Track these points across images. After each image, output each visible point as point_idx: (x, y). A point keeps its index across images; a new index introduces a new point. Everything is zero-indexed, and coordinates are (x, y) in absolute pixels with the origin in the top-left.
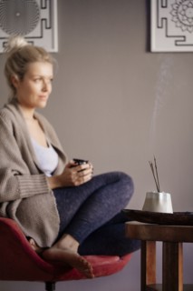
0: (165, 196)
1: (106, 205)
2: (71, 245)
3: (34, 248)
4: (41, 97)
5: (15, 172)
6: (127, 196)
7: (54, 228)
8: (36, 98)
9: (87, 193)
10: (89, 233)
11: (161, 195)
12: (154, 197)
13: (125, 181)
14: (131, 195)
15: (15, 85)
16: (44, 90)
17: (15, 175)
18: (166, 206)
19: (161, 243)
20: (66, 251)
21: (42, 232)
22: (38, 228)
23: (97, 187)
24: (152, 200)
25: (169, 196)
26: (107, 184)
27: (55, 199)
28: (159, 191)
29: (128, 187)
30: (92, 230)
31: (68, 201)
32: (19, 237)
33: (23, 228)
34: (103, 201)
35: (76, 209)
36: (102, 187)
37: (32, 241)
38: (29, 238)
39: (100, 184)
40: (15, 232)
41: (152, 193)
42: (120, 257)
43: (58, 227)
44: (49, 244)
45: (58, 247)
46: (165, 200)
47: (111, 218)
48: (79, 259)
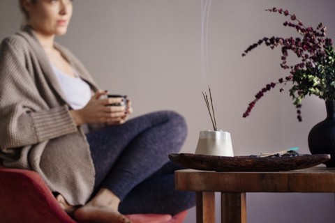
0: (223, 136)
1: (153, 152)
2: (109, 202)
3: (63, 207)
4: (59, 22)
5: (27, 109)
6: (180, 140)
7: (87, 181)
8: (53, 23)
9: (128, 137)
10: (133, 186)
11: (218, 134)
12: (209, 137)
13: (175, 122)
14: (184, 139)
15: (28, 9)
16: (62, 12)
17: (28, 112)
18: (225, 147)
19: (220, 193)
20: (102, 209)
21: (73, 187)
22: (67, 181)
23: (141, 130)
24: (207, 140)
25: (228, 135)
26: (153, 126)
27: (88, 145)
28: (215, 130)
29: (180, 129)
30: (136, 183)
31: (104, 147)
32: (44, 192)
33: (49, 182)
34: (149, 146)
35: (115, 157)
36: (148, 130)
37: (60, 198)
38: (56, 194)
39: (145, 126)
40: (39, 186)
41: (206, 132)
42: (173, 215)
43: (93, 179)
44: (82, 202)
45: (94, 205)
46: (223, 140)
47: (159, 167)
48: (119, 218)
